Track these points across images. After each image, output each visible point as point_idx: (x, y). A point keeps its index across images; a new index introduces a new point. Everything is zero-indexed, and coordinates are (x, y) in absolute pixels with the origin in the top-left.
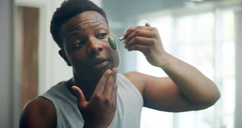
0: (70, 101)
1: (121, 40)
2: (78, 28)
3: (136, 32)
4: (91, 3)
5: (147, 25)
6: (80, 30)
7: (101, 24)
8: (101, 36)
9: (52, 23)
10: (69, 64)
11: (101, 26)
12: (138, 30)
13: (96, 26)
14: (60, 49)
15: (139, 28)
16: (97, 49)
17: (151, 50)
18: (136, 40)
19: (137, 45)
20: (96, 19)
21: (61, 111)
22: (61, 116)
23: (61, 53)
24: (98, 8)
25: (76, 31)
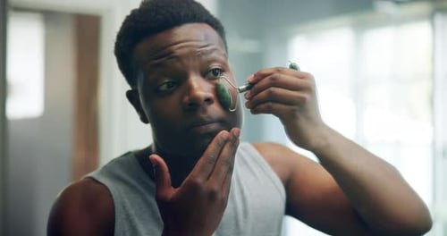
0: (143, 190)
1: (241, 91)
2: (170, 55)
3: (273, 79)
4: (199, 6)
5: (293, 67)
6: (172, 58)
7: (214, 50)
8: (211, 74)
9: (120, 37)
10: (144, 120)
11: (214, 55)
12: (277, 75)
13: (204, 53)
14: (129, 88)
15: (279, 70)
16: (203, 99)
17: (298, 114)
18: (271, 93)
19: (270, 104)
20: (206, 39)
21: (124, 207)
22: (124, 216)
23: (131, 96)
24: (211, 17)
25: (164, 59)
